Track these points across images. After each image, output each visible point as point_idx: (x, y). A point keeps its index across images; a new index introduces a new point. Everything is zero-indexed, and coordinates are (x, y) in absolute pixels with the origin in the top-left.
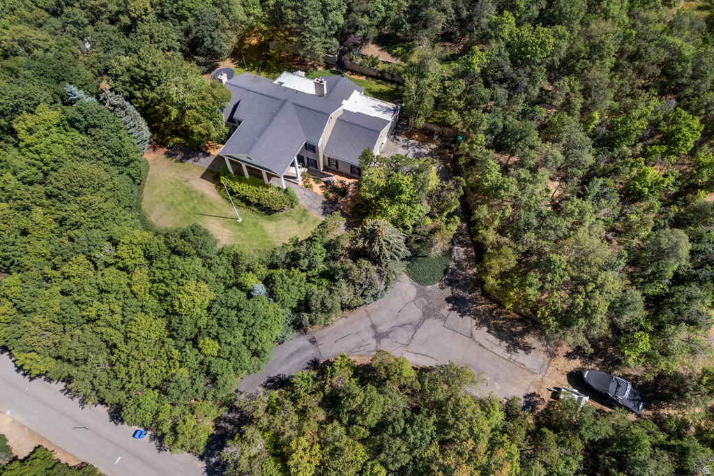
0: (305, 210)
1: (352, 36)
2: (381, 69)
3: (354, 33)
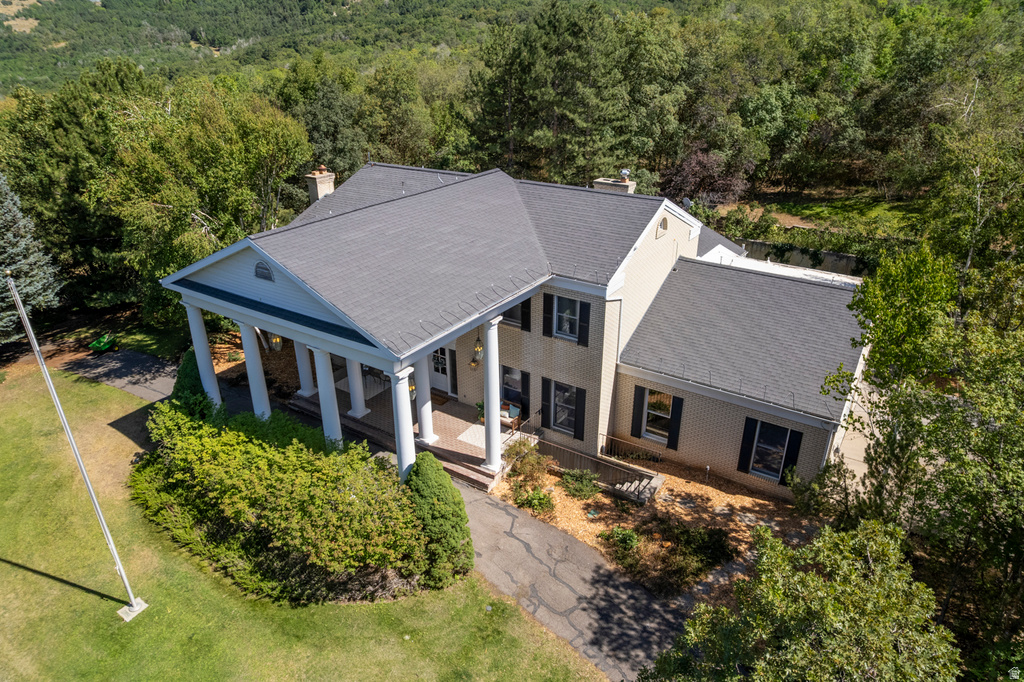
0: (499, 610)
1: (701, 156)
2: (781, 240)
3: (706, 151)
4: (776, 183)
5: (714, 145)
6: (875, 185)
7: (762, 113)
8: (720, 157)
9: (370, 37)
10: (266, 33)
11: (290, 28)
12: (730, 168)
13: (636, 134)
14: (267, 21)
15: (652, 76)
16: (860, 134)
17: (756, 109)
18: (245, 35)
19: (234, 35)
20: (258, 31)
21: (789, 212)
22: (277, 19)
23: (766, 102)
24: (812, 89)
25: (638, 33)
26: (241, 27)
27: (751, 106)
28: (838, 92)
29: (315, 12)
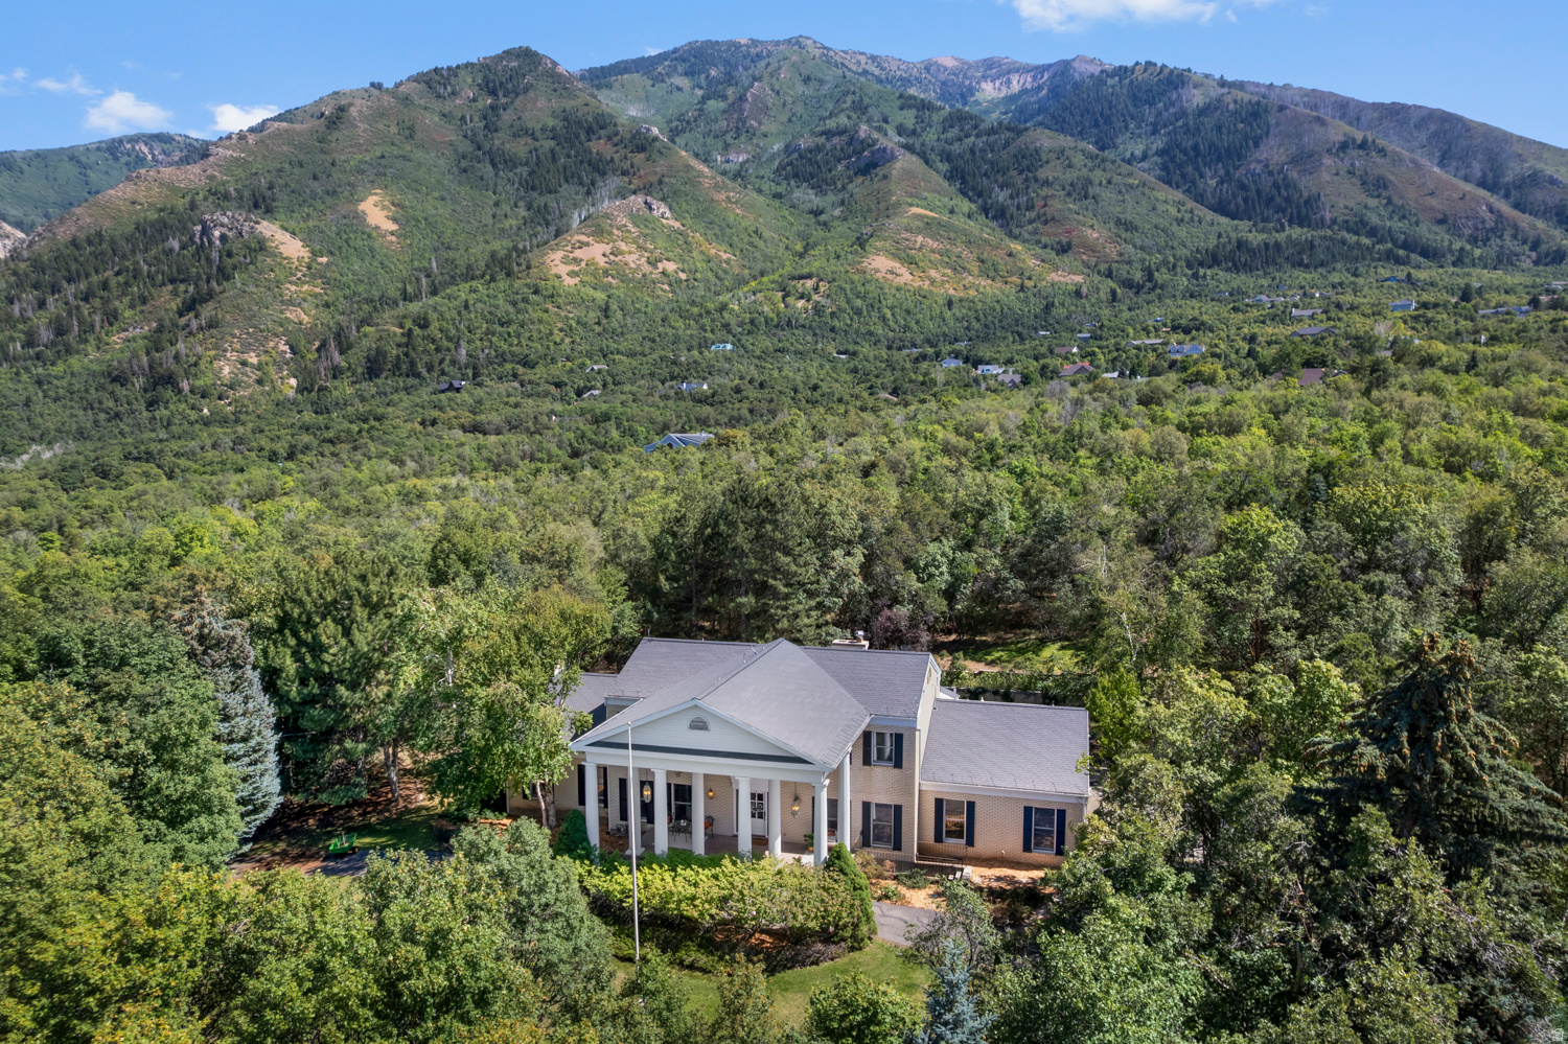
1: (887, 612)
2: (973, 684)
3: (890, 607)
4: (949, 632)
5: (895, 600)
6: (1038, 628)
7: (932, 569)
8: (903, 611)
9: (281, 448)
10: (81, 435)
11: (127, 429)
12: (913, 622)
13: (828, 595)
14: (85, 419)
15: (837, 542)
16: (1020, 584)
17: (926, 565)
18: (44, 438)
19: (22, 438)
20: (67, 432)
21: (973, 659)
22: (102, 416)
23: (934, 560)
24: (968, 545)
25: (822, 506)
26: (35, 427)
27: (922, 564)
28: (991, 546)
29: (172, 407)
